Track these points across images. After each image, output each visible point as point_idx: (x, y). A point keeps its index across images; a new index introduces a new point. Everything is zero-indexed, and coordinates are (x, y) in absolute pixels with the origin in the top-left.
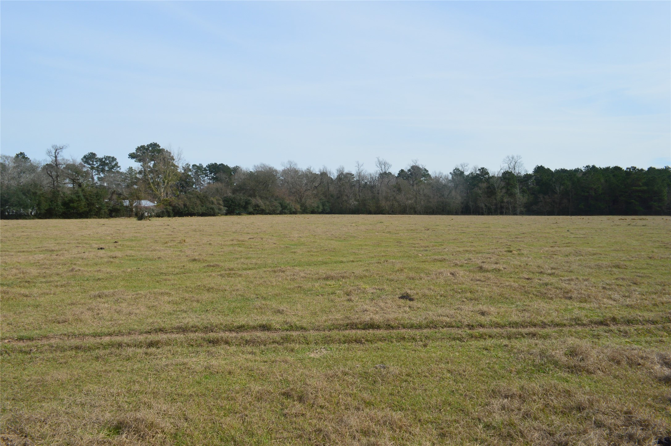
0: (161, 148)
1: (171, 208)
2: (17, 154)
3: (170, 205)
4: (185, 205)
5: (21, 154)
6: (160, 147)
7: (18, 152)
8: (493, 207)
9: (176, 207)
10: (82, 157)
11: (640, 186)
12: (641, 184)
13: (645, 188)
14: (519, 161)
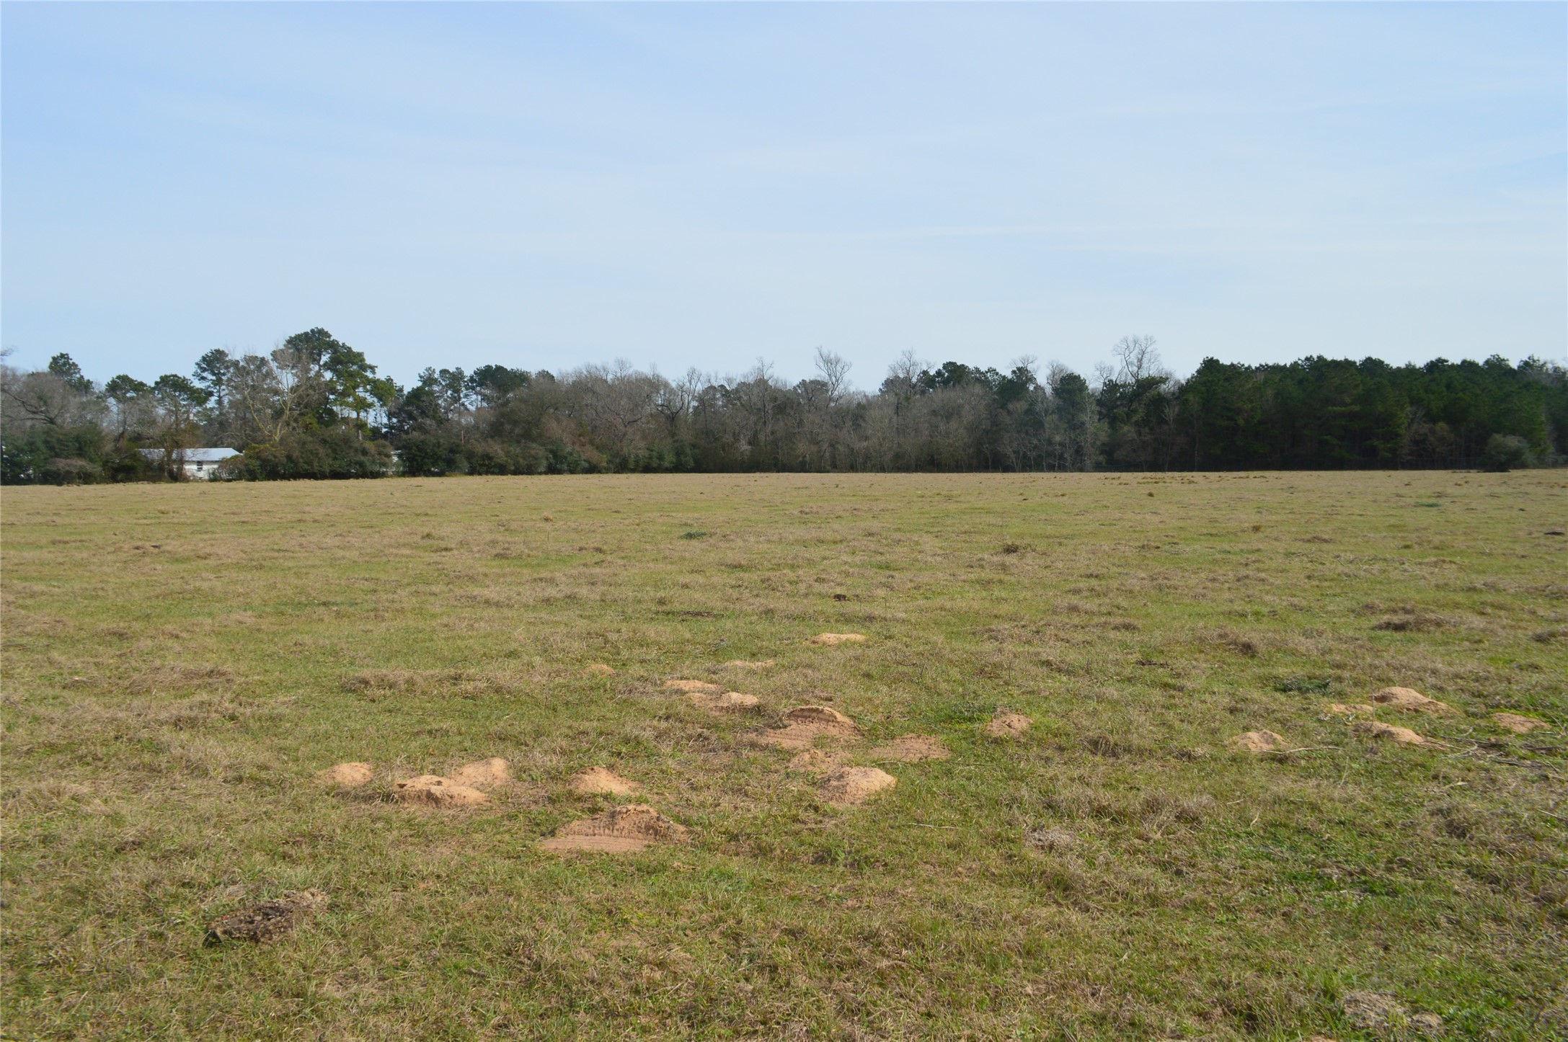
0: (332, 339)
1: (258, 463)
2: (54, 358)
3: (258, 458)
4: (289, 457)
5: (62, 356)
6: (329, 336)
7: (57, 354)
8: (1032, 454)
9: (268, 461)
10: (198, 359)
11: (1346, 405)
12: (1348, 400)
13: (1356, 408)
14: (1149, 349)
